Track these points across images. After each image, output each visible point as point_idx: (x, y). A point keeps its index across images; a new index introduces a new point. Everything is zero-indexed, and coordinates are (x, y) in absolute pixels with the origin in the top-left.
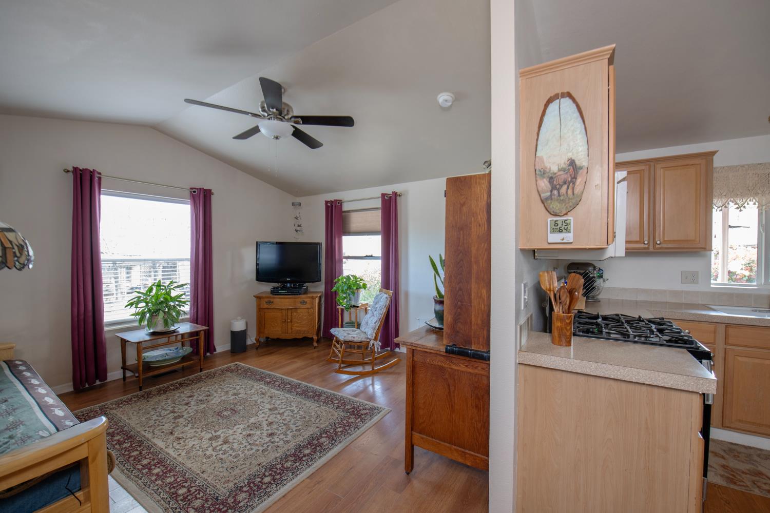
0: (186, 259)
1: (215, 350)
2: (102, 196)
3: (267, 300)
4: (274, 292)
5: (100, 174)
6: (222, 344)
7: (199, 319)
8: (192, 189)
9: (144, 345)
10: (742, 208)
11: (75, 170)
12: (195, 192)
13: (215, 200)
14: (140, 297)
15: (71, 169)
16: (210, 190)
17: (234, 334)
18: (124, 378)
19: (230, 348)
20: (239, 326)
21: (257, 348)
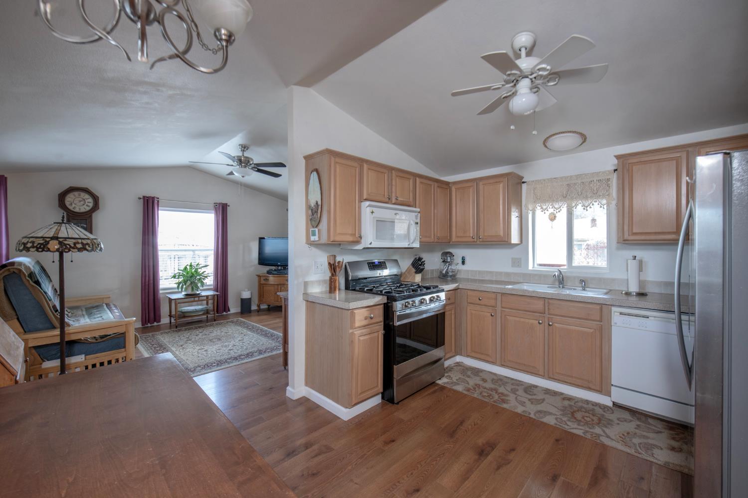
0: (212, 250)
1: (229, 310)
2: (160, 212)
3: (264, 278)
4: (269, 272)
5: (158, 198)
6: (234, 307)
7: (219, 289)
8: (215, 203)
9: (179, 301)
10: (546, 211)
11: (144, 197)
12: (216, 205)
13: (229, 210)
14: (180, 273)
15: (142, 197)
16: (227, 204)
17: (243, 301)
18: (170, 323)
19: (240, 311)
20: (246, 295)
21: (258, 312)
